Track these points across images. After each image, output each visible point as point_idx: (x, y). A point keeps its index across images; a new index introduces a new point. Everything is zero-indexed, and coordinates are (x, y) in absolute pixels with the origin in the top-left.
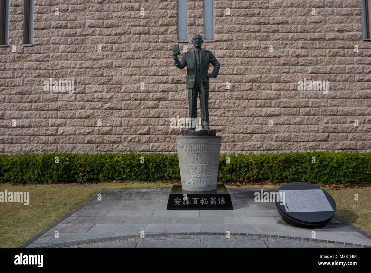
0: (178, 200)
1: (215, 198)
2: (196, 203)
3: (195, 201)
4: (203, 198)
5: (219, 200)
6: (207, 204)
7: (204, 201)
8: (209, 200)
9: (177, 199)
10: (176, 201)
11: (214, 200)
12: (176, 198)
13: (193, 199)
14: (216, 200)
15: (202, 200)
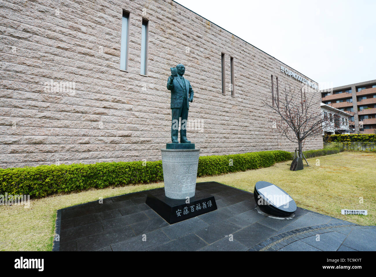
0: (179, 212)
1: (205, 203)
2: (193, 210)
3: (192, 209)
4: (197, 205)
5: (208, 203)
6: (200, 209)
7: (199, 207)
8: (202, 205)
9: (179, 210)
10: (178, 213)
11: (205, 204)
12: (177, 210)
13: (191, 207)
14: (206, 204)
15: (197, 207)
